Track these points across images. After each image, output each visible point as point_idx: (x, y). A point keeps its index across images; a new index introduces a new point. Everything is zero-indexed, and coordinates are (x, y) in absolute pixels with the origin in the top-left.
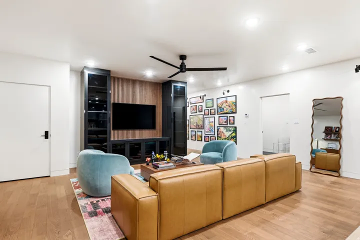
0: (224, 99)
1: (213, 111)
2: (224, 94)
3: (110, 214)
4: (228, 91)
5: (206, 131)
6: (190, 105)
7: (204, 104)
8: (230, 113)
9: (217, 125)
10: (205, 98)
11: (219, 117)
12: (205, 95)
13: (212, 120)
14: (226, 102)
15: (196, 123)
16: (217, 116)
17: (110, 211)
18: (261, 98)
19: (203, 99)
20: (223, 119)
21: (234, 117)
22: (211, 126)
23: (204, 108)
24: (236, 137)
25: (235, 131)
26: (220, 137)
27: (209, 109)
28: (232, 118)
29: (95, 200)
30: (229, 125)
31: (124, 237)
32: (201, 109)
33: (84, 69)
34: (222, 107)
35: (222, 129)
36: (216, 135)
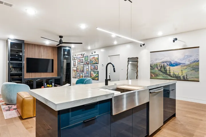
0: (93, 56)
1: (88, 62)
2: (92, 53)
3: (16, 110)
4: (95, 52)
5: (85, 73)
6: (77, 59)
7: (84, 59)
8: (96, 64)
9: (90, 70)
10: (84, 55)
11: (91, 66)
12: (84, 54)
13: (87, 67)
14: (94, 58)
15: (80, 69)
16: (90, 65)
17: (17, 109)
18: (109, 56)
19: (83, 56)
20: (93, 67)
21: (97, 66)
22: (87, 71)
23: (84, 61)
24: (98, 76)
25: (98, 73)
26: (91, 77)
27: (86, 61)
28: (96, 66)
29: (10, 106)
30: (95, 70)
31: (20, 116)
32: (82, 61)
33: (8, 39)
34: (92, 60)
35: (92, 72)
36: (89, 76)
